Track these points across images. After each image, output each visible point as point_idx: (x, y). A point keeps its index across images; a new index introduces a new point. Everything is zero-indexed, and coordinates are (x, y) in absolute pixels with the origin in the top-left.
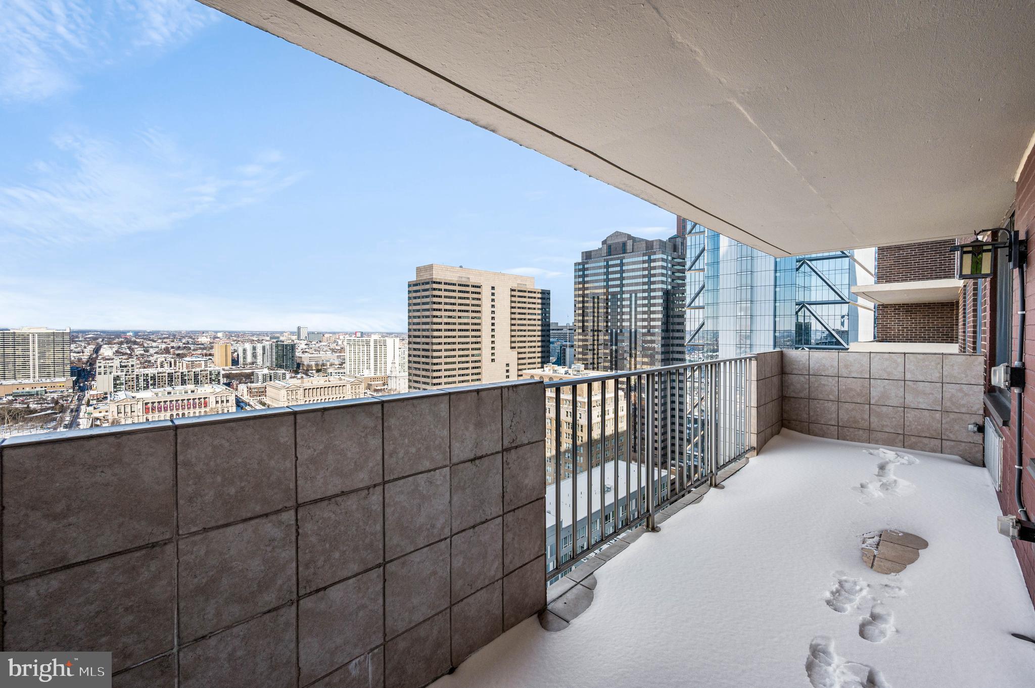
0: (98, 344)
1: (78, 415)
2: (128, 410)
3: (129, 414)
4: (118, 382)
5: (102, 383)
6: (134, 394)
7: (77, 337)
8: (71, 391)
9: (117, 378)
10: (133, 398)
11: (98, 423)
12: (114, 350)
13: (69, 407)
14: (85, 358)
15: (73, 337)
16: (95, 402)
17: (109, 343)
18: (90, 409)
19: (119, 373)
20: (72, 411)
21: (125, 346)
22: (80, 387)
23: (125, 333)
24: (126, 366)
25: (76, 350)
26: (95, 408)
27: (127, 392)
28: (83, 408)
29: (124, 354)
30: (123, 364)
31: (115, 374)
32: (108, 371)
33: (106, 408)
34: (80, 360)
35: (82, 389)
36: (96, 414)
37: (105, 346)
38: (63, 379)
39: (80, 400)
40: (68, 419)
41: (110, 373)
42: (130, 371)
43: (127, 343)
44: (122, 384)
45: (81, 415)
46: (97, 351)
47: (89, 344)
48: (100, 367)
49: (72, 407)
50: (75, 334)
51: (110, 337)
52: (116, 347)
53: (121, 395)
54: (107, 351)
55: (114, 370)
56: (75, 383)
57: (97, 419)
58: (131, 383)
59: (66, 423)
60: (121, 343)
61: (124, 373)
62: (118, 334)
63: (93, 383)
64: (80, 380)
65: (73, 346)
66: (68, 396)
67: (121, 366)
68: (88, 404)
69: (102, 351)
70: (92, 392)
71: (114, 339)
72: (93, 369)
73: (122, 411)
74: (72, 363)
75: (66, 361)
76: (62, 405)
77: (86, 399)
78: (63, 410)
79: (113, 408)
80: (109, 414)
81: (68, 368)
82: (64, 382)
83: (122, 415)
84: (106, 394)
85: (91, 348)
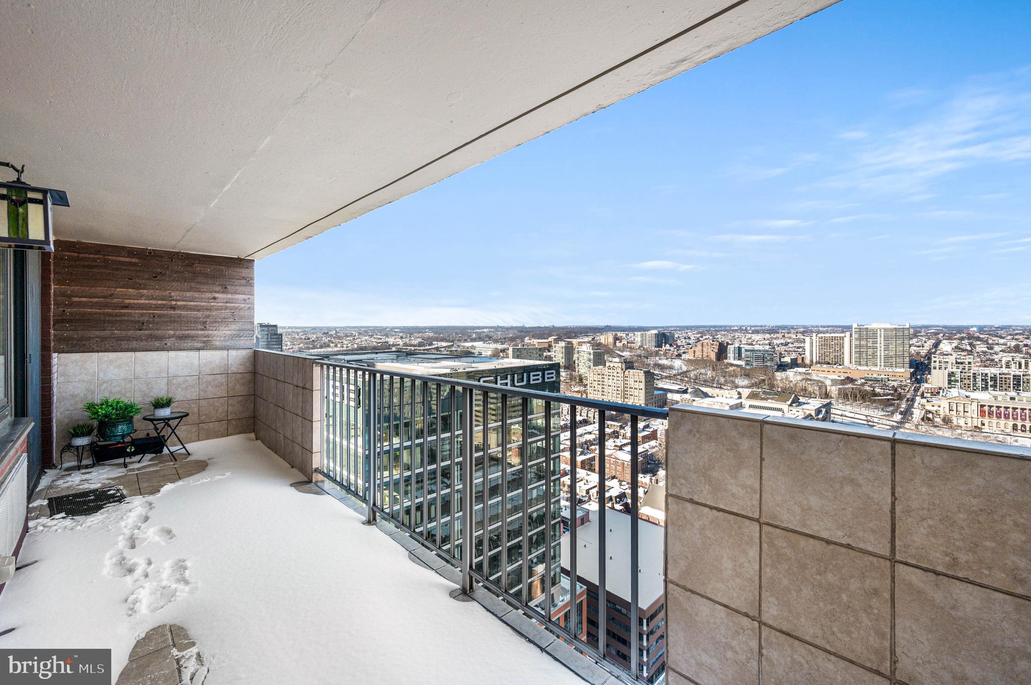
0: (938, 339)
1: (913, 405)
2: (961, 408)
3: (962, 414)
4: (953, 378)
5: (937, 378)
6: (968, 394)
7: (920, 332)
8: (909, 381)
9: (951, 375)
10: (967, 397)
11: (930, 416)
12: (954, 345)
13: (905, 396)
14: (923, 352)
15: (916, 332)
16: (929, 395)
17: (949, 338)
18: (924, 401)
19: (954, 370)
20: (908, 400)
21: (966, 341)
22: (916, 379)
23: (967, 327)
24: (962, 363)
25: (917, 344)
26: (928, 401)
27: (961, 391)
28: (918, 399)
29: (963, 350)
30: (959, 361)
31: (950, 370)
32: (943, 366)
33: (939, 402)
34: (918, 353)
35: (919, 381)
36: (929, 407)
37: (945, 341)
38: (902, 370)
39: (916, 390)
40: (903, 406)
41: (945, 368)
42: (967, 368)
43: (969, 339)
44: (957, 381)
45: (916, 405)
46: (936, 345)
47: (929, 339)
48: (935, 362)
49: (908, 396)
50: (918, 330)
51: (951, 333)
52: (955, 343)
53: (954, 392)
54: (946, 346)
55: (949, 365)
56: (912, 374)
57: (930, 412)
58: (966, 382)
59: (902, 410)
60: (962, 339)
61: (960, 370)
62: (960, 329)
63: (929, 376)
64: (918, 373)
65: (914, 341)
66: (906, 386)
67: (957, 363)
68: (922, 396)
69: (941, 346)
70: (926, 385)
71: (955, 334)
72: (930, 363)
73: (955, 408)
74: (911, 356)
75: (906, 354)
76: (900, 393)
77: (921, 390)
78: (900, 397)
79: (945, 404)
80: (941, 409)
81: (907, 360)
82: (903, 372)
83: (954, 413)
84: (940, 389)
85: (931, 342)
